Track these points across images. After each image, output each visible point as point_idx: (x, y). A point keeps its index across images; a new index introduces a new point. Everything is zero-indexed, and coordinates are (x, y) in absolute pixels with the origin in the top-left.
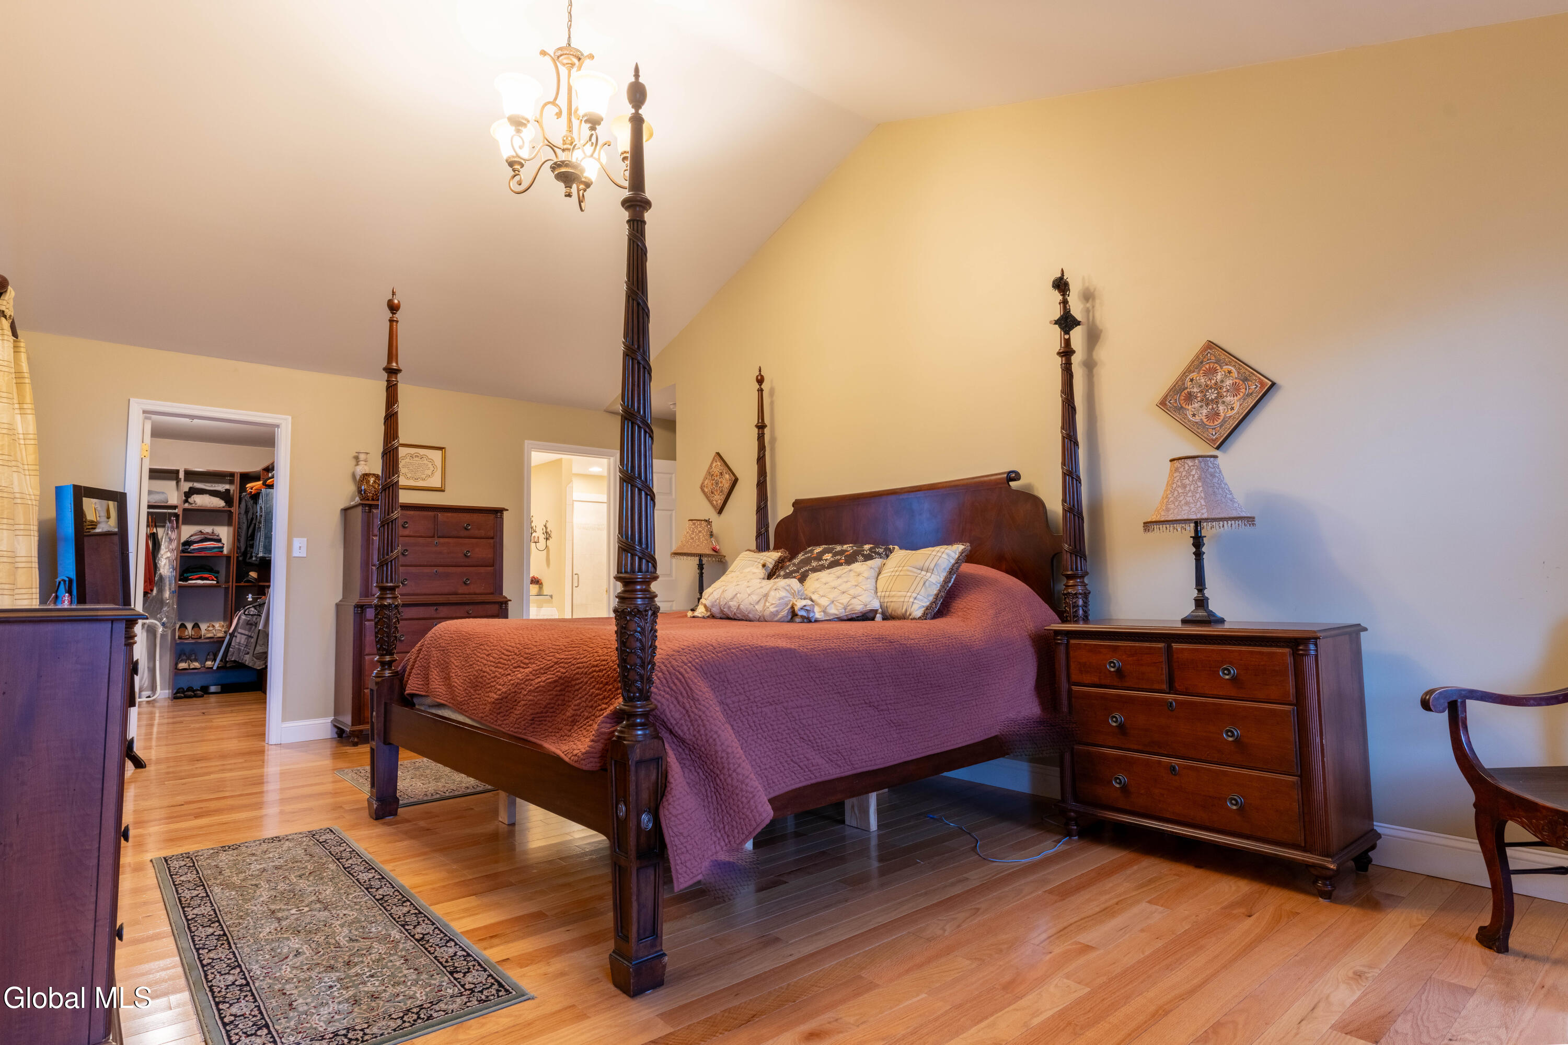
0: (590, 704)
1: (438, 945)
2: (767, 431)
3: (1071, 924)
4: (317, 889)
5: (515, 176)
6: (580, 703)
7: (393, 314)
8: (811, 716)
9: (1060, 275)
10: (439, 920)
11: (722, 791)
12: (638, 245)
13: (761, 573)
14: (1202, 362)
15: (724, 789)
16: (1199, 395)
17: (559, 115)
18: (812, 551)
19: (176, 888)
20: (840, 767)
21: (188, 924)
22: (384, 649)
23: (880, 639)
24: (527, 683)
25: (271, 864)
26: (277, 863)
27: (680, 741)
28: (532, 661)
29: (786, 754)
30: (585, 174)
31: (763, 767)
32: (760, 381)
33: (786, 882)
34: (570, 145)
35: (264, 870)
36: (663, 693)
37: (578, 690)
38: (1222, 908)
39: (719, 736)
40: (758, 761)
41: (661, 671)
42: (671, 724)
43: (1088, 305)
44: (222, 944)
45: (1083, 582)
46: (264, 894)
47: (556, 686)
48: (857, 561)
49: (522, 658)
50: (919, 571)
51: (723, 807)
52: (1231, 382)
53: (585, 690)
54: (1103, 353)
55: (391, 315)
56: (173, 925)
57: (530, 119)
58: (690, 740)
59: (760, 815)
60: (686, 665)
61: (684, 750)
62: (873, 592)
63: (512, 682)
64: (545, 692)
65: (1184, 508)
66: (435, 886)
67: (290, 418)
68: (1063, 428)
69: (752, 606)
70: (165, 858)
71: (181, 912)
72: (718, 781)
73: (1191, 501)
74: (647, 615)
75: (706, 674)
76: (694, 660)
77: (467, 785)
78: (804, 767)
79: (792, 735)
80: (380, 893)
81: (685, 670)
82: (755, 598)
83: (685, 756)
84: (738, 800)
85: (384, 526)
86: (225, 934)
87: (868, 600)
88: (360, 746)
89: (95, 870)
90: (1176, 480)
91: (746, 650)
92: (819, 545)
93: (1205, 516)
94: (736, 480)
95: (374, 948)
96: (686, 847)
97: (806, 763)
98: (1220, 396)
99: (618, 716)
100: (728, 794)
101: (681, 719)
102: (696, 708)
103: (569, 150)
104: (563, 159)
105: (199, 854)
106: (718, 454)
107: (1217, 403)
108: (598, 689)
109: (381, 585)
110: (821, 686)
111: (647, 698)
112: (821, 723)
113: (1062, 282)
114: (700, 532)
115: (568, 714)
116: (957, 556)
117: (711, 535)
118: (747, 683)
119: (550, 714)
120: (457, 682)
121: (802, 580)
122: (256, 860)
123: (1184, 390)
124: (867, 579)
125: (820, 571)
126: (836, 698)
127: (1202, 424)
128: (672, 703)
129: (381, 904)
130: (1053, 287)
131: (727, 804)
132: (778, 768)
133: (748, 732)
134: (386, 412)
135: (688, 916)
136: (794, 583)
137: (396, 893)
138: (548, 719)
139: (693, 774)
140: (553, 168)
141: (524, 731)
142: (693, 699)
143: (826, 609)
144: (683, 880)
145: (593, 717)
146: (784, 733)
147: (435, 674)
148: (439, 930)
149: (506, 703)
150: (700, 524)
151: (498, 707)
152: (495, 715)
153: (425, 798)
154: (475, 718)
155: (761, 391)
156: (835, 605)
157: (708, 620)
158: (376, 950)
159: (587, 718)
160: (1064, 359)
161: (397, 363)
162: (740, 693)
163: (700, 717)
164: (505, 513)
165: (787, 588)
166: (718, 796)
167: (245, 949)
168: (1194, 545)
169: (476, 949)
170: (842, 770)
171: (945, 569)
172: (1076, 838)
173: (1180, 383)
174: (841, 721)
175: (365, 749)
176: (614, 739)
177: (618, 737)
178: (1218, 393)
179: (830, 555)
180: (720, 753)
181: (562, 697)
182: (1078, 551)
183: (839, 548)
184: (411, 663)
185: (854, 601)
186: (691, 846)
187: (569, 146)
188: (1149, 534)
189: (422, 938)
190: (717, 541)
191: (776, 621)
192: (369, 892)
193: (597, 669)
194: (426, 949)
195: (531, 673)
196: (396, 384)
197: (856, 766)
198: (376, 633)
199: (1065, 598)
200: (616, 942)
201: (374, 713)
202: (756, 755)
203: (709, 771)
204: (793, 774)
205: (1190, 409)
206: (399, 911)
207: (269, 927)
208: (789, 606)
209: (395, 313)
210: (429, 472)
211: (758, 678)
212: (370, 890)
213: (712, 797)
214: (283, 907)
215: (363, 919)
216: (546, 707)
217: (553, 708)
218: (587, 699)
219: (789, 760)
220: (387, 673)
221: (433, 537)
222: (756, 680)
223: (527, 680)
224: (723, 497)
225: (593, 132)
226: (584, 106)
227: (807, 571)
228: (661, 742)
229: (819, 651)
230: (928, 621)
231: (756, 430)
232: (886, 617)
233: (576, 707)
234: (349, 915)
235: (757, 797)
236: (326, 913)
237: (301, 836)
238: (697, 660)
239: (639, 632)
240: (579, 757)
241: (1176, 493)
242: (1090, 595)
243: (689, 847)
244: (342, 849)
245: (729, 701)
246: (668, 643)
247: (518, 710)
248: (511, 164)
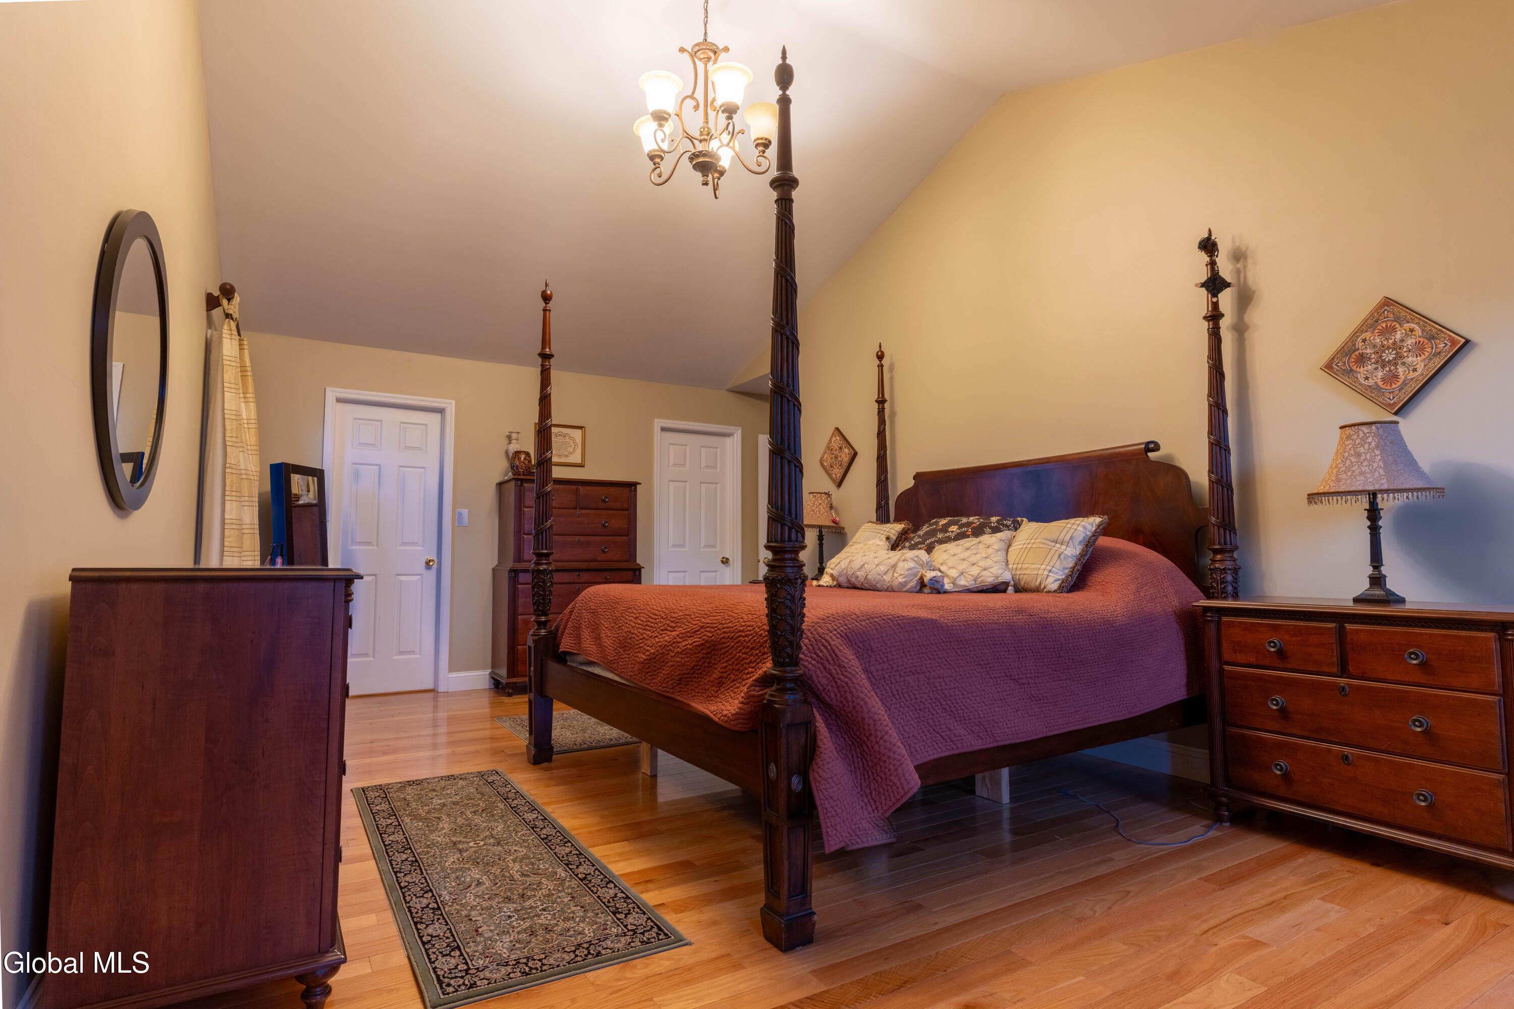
0: (737, 667)
1: (599, 885)
2: (887, 405)
3: (1235, 916)
4: (490, 825)
5: (655, 169)
6: (727, 666)
7: (546, 303)
8: (953, 686)
9: (1207, 236)
10: (598, 862)
11: (868, 758)
12: (786, 223)
13: (884, 544)
14: (1377, 321)
15: (871, 755)
16: (1373, 356)
17: (696, 108)
18: (937, 523)
19: (374, 816)
20: (982, 739)
21: (386, 849)
22: (540, 610)
23: (1020, 611)
24: (674, 645)
25: (449, 799)
26: (454, 799)
27: (827, 708)
28: (679, 624)
29: (928, 723)
30: (721, 163)
31: (906, 735)
32: (880, 356)
33: (922, 850)
34: (707, 135)
35: (444, 805)
36: (810, 659)
37: (724, 654)
38: (1411, 912)
39: (866, 703)
40: (901, 729)
41: (807, 638)
42: (818, 690)
43: (1239, 266)
44: (415, 870)
45: (1232, 557)
46: (446, 825)
47: (703, 649)
48: (984, 533)
49: (668, 622)
50: (1054, 544)
51: (870, 773)
52: (1414, 341)
53: (731, 654)
54: (1256, 316)
55: (544, 305)
56: (374, 849)
57: (671, 113)
58: (837, 706)
59: (908, 783)
60: (831, 632)
61: (830, 715)
62: (1004, 564)
63: (660, 644)
64: (692, 655)
65: (1358, 478)
66: (592, 829)
67: (453, 402)
68: (1210, 395)
69: (880, 577)
70: (362, 789)
71: (380, 838)
72: (865, 748)
73: (1367, 470)
74: (796, 584)
75: (851, 642)
76: (839, 628)
77: (611, 737)
78: (947, 737)
79: (934, 705)
80: (544, 832)
81: (831, 637)
82: (883, 568)
83: (831, 722)
84: (886, 767)
85: (539, 498)
86: (416, 861)
87: (1000, 571)
88: (514, 697)
89: (323, 800)
90: (1348, 448)
91: (889, 619)
92: (944, 517)
93: (1385, 487)
94: (855, 454)
95: (543, 883)
96: (835, 811)
97: (948, 733)
98: (1399, 356)
99: (766, 681)
100: (875, 761)
101: (828, 685)
102: (843, 675)
103: (705, 140)
104: (701, 149)
105: (390, 786)
106: (837, 429)
107: (1396, 364)
108: (745, 653)
109: (537, 551)
110: (962, 657)
111: (796, 664)
112: (963, 694)
113: (1210, 242)
114: (820, 504)
115: (714, 676)
116: (1094, 529)
117: (831, 507)
118: (891, 652)
119: (697, 676)
120: (607, 642)
121: (929, 550)
122: (436, 795)
123: (1355, 351)
124: (998, 551)
125: (946, 543)
126: (978, 670)
127: (1377, 388)
128: (819, 669)
129: (546, 843)
130: (1199, 248)
131: (874, 771)
132: (921, 737)
133: (892, 700)
134: (541, 394)
135: (829, 876)
136: (922, 554)
137: (558, 834)
138: (694, 680)
139: (839, 740)
140: (691, 159)
141: (671, 691)
142: (839, 666)
143: (955, 580)
144: (832, 844)
145: (740, 680)
146: (926, 702)
147: (586, 635)
148: (599, 871)
149: (654, 663)
150: (821, 497)
151: (647, 666)
152: (644, 674)
153: (575, 747)
154: (625, 676)
155: (881, 366)
156: (965, 577)
157: (835, 589)
158: (546, 886)
159: (734, 681)
160: (1211, 323)
161: (550, 349)
162: (884, 662)
163: (846, 684)
164: (638, 486)
165: (916, 559)
166: (865, 762)
167: (434, 875)
168: (1368, 518)
169: (634, 891)
170: (984, 741)
171: (1080, 542)
172: (1228, 824)
173: (1350, 344)
174: (983, 693)
175: (525, 698)
176: (765, 701)
177: (770, 701)
178: (1397, 353)
179: (956, 527)
180: (867, 720)
181: (708, 660)
182: (1227, 524)
183: (964, 520)
184: (563, 624)
185: (985, 573)
186: (840, 811)
187: (706, 137)
188: (1314, 507)
189: (585, 878)
190: (837, 512)
191: (904, 592)
192: (535, 831)
193: (744, 634)
194: (589, 888)
195: (678, 636)
196: (549, 368)
197: (998, 739)
198: (533, 595)
199: (1212, 574)
200: (767, 897)
201: (532, 668)
202: (900, 723)
203: (855, 737)
204: (935, 744)
205: (1362, 372)
206: (563, 851)
207: (452, 858)
208: (918, 577)
209: (548, 303)
210: (571, 450)
211: (900, 647)
212: (535, 829)
213: (858, 763)
214: (463, 840)
215: (532, 856)
216: (693, 668)
217: (699, 669)
218: (733, 662)
219: (931, 729)
220: (543, 632)
221: (576, 508)
222: (899, 650)
223: (674, 643)
224: (842, 471)
225: (730, 121)
226: (722, 97)
227: (933, 543)
228: (810, 706)
229: (960, 622)
230: (1065, 595)
231: (876, 405)
232: (1018, 590)
233: (723, 670)
234: (519, 851)
235: (904, 766)
236: (500, 848)
237: (472, 776)
238: (842, 628)
239: (789, 600)
240: (728, 717)
241: (1348, 462)
242: (1240, 570)
243: (839, 811)
244: (508, 790)
245: (872, 669)
246: (812, 611)
247: (665, 672)
248: (652, 158)
